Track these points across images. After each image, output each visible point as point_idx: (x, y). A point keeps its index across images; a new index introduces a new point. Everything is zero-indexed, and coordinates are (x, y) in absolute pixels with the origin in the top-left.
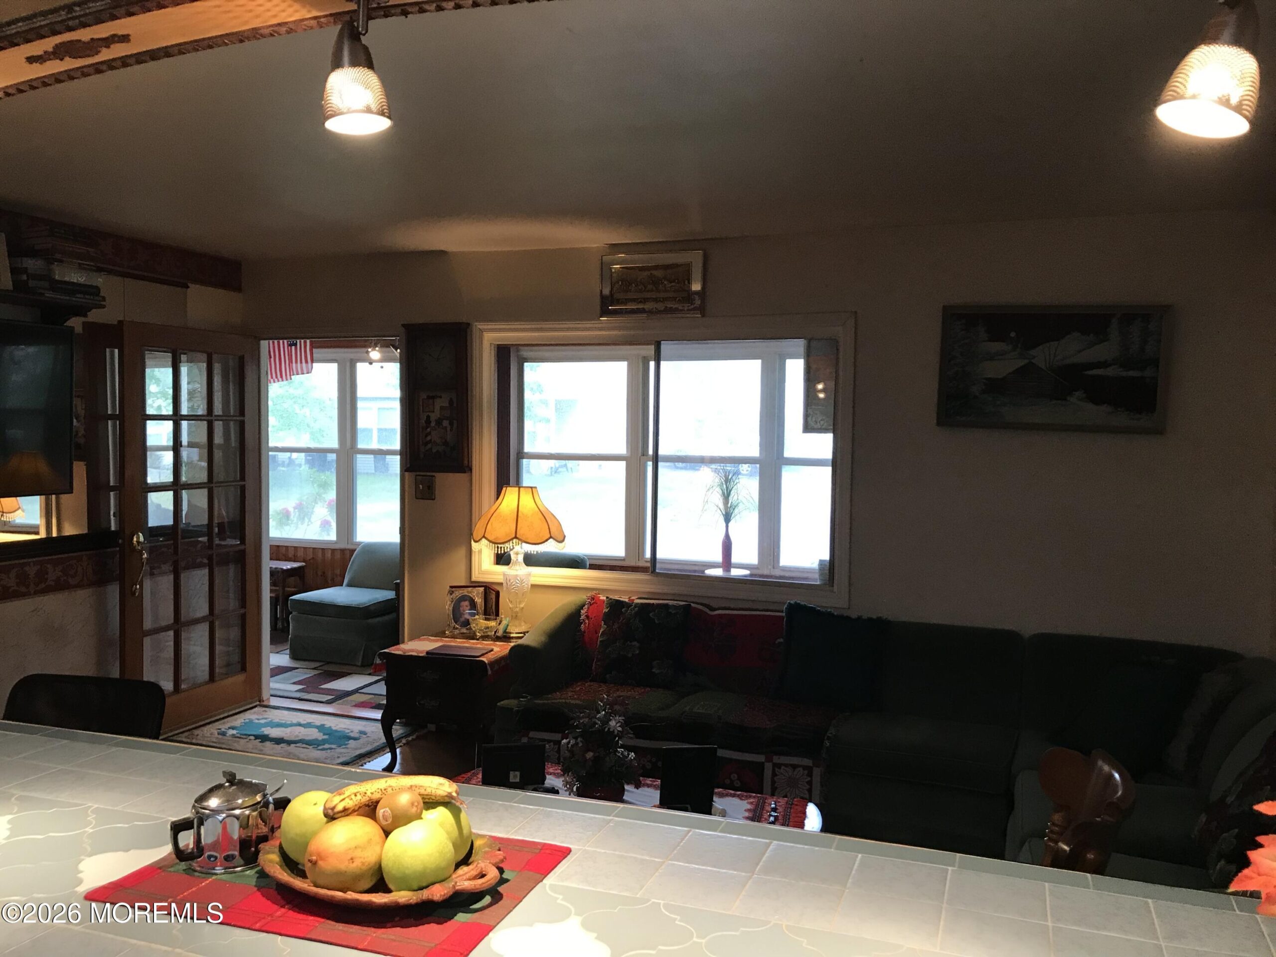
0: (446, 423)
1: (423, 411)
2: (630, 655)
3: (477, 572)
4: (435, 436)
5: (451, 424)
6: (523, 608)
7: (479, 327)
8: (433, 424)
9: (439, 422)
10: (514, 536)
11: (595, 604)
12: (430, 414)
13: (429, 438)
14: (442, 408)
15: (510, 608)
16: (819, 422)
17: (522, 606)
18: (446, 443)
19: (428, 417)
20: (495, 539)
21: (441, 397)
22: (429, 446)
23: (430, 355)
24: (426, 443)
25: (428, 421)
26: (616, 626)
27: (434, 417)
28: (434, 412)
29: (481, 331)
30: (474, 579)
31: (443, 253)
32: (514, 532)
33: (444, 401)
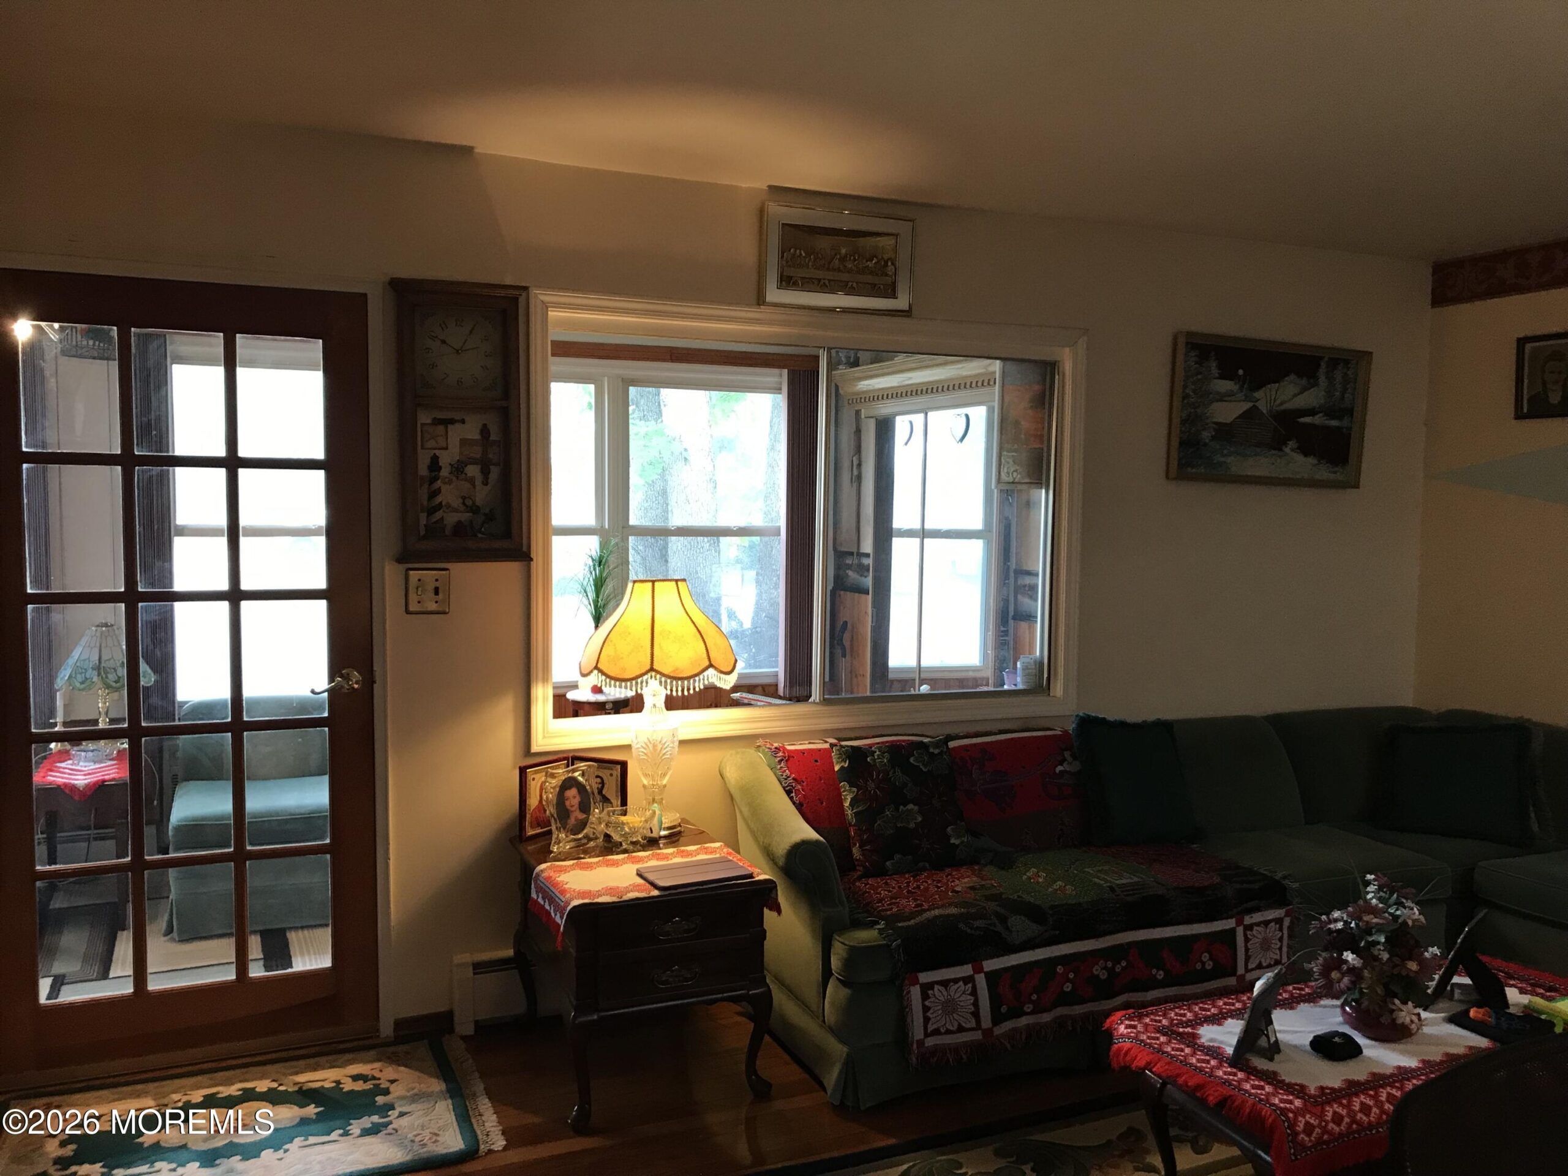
0: (473, 471)
1: (423, 448)
3: (540, 736)
4: (449, 495)
5: (485, 473)
6: (665, 786)
7: (542, 298)
8: (445, 472)
9: (458, 469)
12: (437, 452)
13: (439, 499)
14: (464, 442)
18: (474, 509)
19: (435, 460)
21: (463, 422)
22: (438, 515)
23: (443, 342)
24: (431, 511)
25: (435, 465)
26: (871, 785)
27: (446, 459)
28: (447, 448)
29: (546, 306)
30: (535, 748)
33: (470, 430)
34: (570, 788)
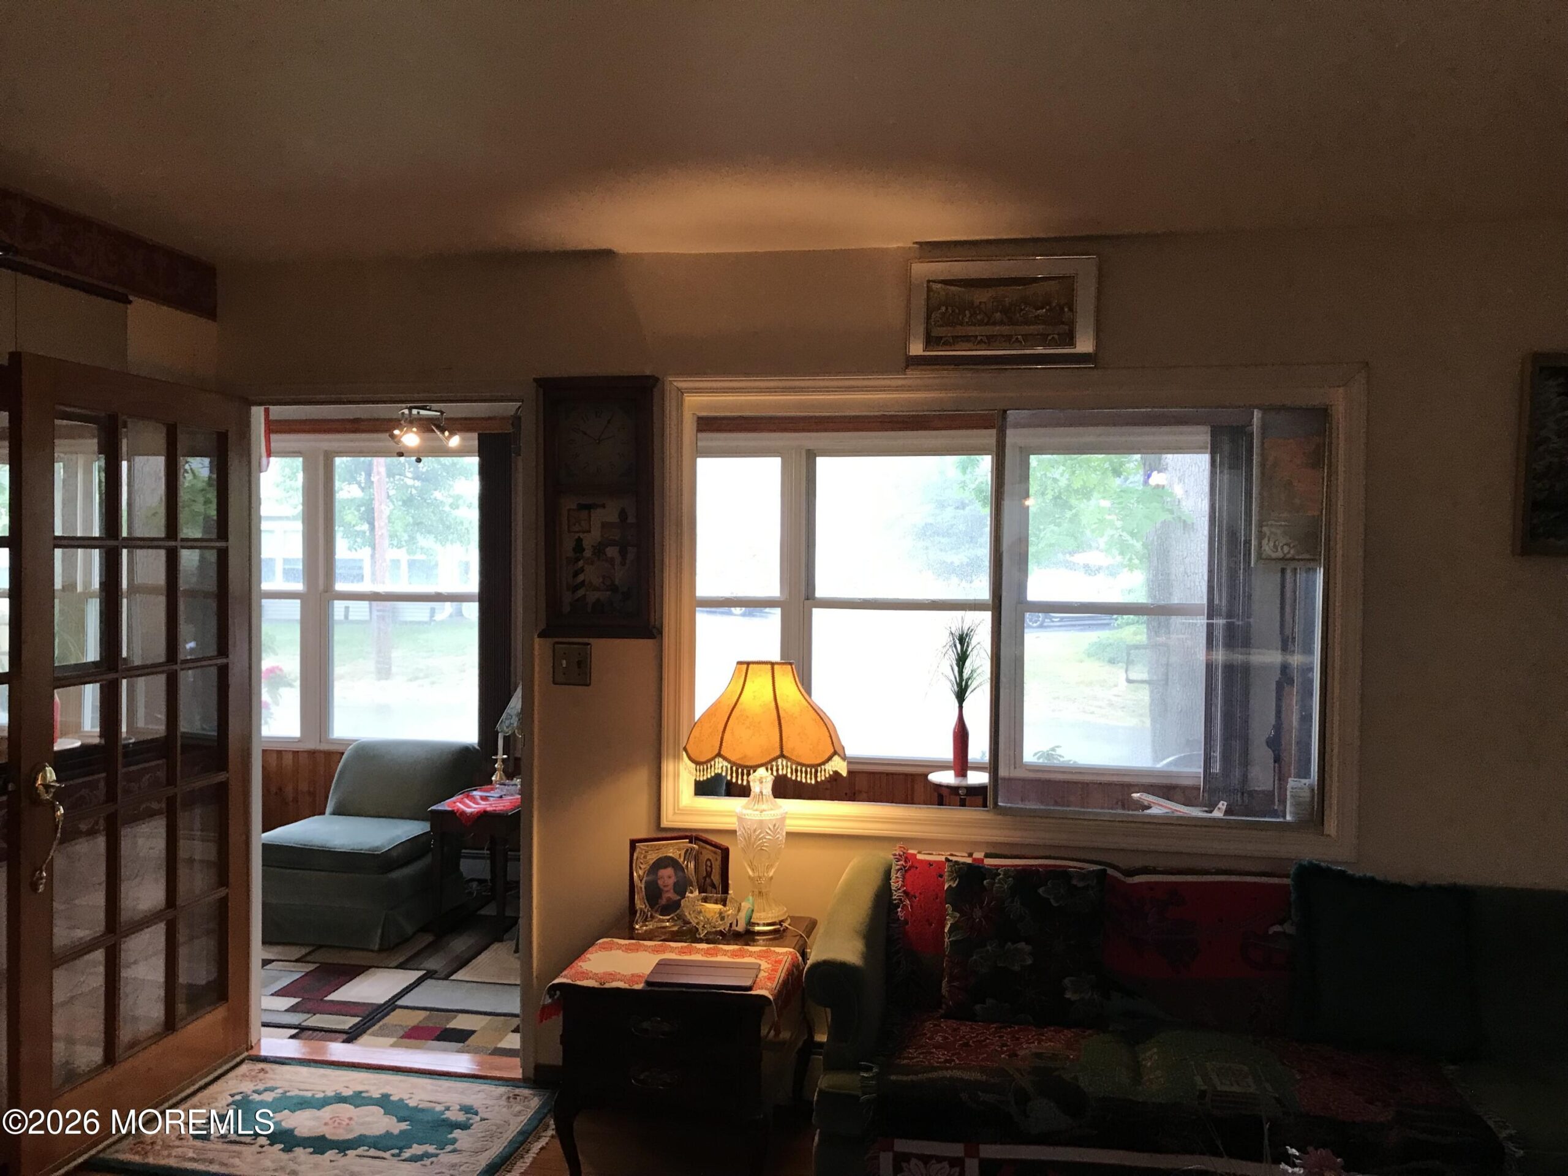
0: (612, 552)
1: (569, 531)
2: (1017, 968)
3: (670, 812)
4: (592, 574)
5: (623, 553)
6: (771, 878)
7: (675, 384)
8: (588, 553)
9: (599, 550)
10: (778, 753)
11: (913, 870)
12: (582, 535)
13: (581, 578)
14: (604, 525)
15: (750, 877)
16: (1282, 547)
17: (771, 874)
18: (613, 588)
19: (579, 541)
20: (741, 759)
21: (603, 506)
22: (581, 592)
23: (585, 434)
24: (576, 588)
25: (579, 547)
26: (978, 913)
27: (591, 539)
28: (589, 532)
29: (681, 392)
30: (665, 823)
31: (607, 255)
32: (778, 745)
33: (609, 514)
34: (666, 867)
